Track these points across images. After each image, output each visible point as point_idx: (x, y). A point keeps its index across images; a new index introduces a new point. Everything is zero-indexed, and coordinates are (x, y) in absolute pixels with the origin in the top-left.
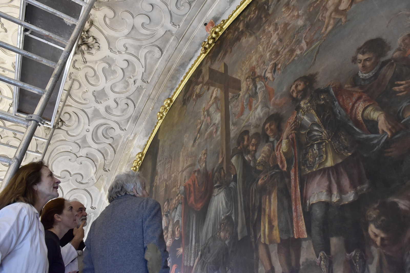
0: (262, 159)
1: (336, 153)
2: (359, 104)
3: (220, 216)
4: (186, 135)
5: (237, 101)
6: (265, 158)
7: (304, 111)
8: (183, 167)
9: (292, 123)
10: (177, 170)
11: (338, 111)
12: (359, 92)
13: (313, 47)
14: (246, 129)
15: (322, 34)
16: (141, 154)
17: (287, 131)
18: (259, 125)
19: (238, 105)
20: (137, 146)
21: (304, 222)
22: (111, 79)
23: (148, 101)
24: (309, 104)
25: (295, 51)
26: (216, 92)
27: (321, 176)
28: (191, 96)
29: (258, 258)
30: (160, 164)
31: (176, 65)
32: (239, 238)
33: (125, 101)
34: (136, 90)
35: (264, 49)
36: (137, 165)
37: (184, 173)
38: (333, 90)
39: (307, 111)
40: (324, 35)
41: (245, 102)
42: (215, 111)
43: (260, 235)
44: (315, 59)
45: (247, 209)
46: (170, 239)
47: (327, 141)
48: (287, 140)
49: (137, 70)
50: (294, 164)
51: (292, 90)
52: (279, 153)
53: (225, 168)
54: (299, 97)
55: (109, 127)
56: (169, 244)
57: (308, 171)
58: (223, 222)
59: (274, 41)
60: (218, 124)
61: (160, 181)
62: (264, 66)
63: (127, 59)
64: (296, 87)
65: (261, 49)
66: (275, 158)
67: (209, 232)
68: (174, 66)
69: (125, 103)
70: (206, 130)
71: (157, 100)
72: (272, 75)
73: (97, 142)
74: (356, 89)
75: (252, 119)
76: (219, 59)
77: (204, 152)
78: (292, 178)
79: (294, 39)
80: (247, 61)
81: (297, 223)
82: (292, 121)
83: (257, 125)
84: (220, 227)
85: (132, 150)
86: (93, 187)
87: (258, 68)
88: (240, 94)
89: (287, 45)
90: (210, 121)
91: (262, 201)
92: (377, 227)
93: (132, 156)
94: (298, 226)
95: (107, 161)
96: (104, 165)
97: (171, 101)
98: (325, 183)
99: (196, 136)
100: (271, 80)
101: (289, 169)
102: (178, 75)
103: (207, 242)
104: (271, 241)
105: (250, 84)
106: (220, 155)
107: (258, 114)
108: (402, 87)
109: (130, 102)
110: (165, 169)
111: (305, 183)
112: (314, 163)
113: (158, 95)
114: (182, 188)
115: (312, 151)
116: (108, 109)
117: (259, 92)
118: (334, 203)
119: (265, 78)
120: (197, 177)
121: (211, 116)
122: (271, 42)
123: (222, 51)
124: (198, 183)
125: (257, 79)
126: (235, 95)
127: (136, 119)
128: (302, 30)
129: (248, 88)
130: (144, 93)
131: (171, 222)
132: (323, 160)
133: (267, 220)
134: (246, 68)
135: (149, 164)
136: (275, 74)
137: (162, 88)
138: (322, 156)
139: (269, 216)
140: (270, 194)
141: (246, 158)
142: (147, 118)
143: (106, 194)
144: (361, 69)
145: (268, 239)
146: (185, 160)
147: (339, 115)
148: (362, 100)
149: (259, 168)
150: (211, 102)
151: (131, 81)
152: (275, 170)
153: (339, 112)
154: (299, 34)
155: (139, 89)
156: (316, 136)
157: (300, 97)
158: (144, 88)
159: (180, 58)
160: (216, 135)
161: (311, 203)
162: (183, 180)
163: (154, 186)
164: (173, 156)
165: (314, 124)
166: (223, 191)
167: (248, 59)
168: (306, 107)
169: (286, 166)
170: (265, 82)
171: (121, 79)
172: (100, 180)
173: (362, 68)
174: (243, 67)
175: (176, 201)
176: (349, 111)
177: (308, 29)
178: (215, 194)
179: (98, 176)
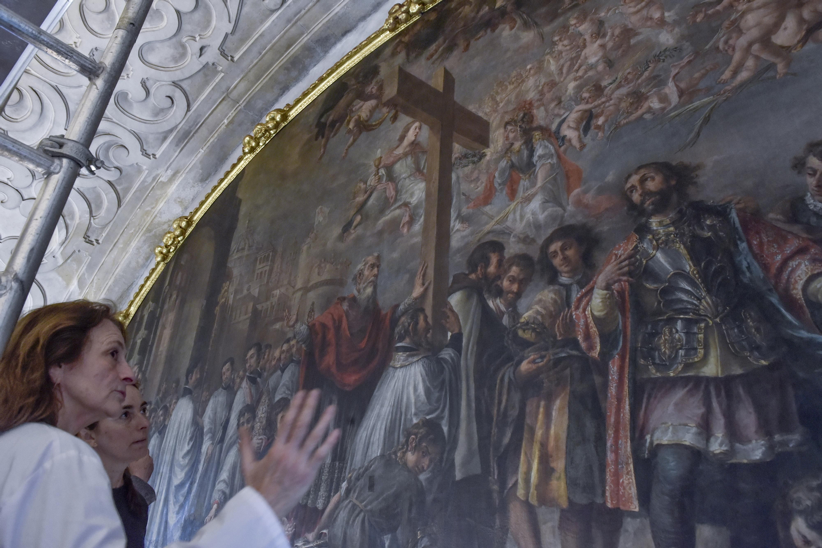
0: (536, 318)
1: (730, 352)
2: (800, 263)
3: (409, 417)
4: (321, 209)
5: (475, 169)
6: (542, 316)
7: (657, 241)
8: (308, 281)
9: (623, 257)
11: (745, 264)
12: (802, 238)
14: (495, 239)
15: (723, 84)
16: (187, 222)
17: (607, 272)
18: (533, 240)
19: (478, 178)
23: (224, 103)
24: (672, 229)
26: (417, 131)
27: (687, 392)
30: (241, 257)
31: (308, 36)
32: (459, 475)
36: (171, 244)
37: (312, 295)
38: (738, 216)
39: (666, 242)
40: (729, 87)
41: (497, 175)
42: (411, 175)
43: (516, 482)
44: (698, 135)
47: (711, 322)
48: (605, 292)
50: (619, 348)
51: (628, 185)
52: (581, 315)
53: (429, 311)
54: (648, 205)
55: (116, 143)
57: (655, 373)
58: (417, 430)
59: (593, 60)
60: (417, 207)
61: (238, 297)
62: (559, 109)
64: (643, 181)
65: (553, 66)
66: (570, 324)
67: (373, 444)
70: (382, 212)
71: (244, 106)
72: (579, 137)
74: (796, 229)
75: (515, 220)
76: (432, 56)
77: (371, 259)
78: (613, 378)
79: (645, 70)
80: (510, 83)
81: (617, 476)
82: (623, 254)
83: (527, 237)
84: (407, 440)
85: (160, 206)
87: (542, 108)
88: (486, 155)
89: (626, 79)
90: (393, 193)
92: (811, 527)
94: (617, 484)
96: (88, 229)
97: (284, 118)
98: (696, 409)
100: (575, 148)
101: (606, 355)
102: (307, 61)
103: (366, 464)
104: (545, 500)
105: (515, 138)
106: (418, 281)
107: (533, 214)
110: (254, 272)
111: (646, 396)
112: (673, 359)
114: (302, 329)
115: (671, 332)
117: (539, 165)
118: (715, 455)
119: (557, 137)
120: (347, 313)
121: (397, 181)
122: (582, 58)
123: (441, 40)
124: (350, 327)
125: (537, 134)
126: (470, 152)
127: (186, 137)
128: (671, 57)
129: (508, 147)
131: (264, 397)
132: (696, 360)
133: (537, 452)
134: (507, 97)
136: (588, 136)
138: (695, 349)
139: (544, 445)
140: (549, 400)
141: (491, 304)
142: (211, 141)
144: (813, 190)
145: (535, 494)
146: (316, 265)
147: (748, 274)
148: (808, 257)
149: (527, 335)
150: (400, 151)
152: (569, 351)
153: (748, 268)
154: (662, 65)
156: (685, 304)
157: (651, 207)
158: (220, 69)
160: (408, 230)
161: (655, 443)
163: (218, 302)
164: (280, 249)
165: (682, 275)
166: (420, 363)
167: (513, 80)
168: (663, 231)
169: (598, 348)
170: (557, 147)
174: (497, 93)
175: (282, 352)
176: (773, 271)
178: (396, 363)
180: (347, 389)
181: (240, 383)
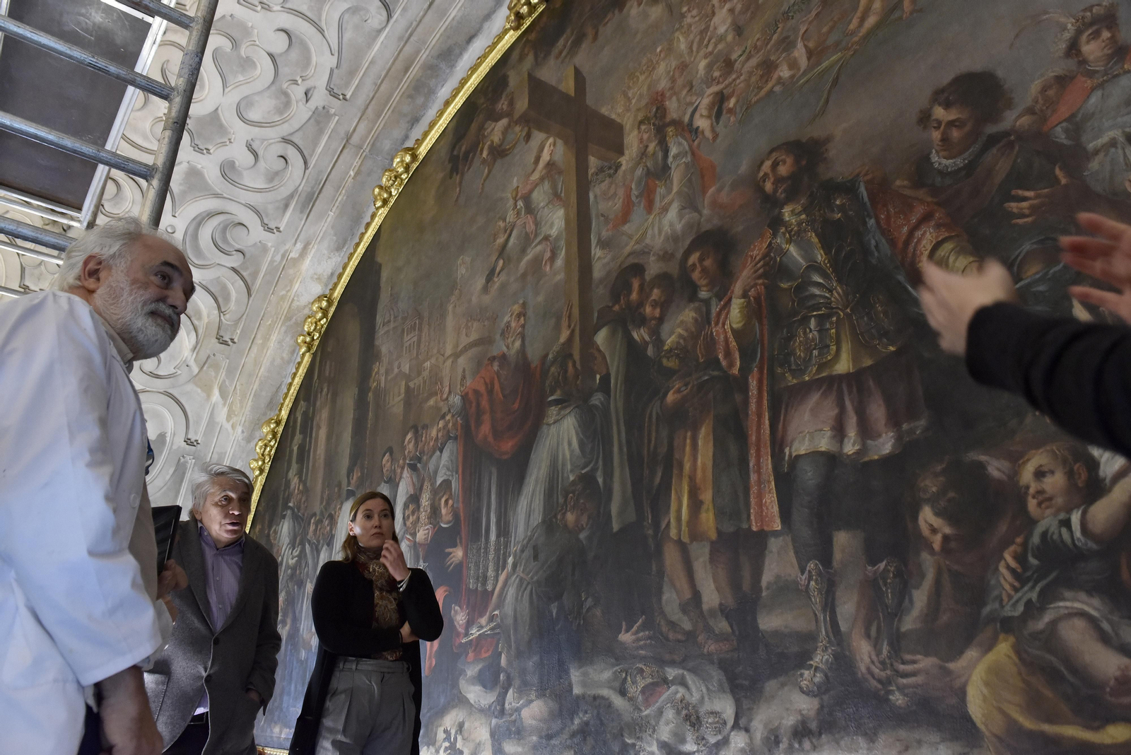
0: (678, 343)
1: (861, 344)
2: (925, 232)
3: (565, 475)
4: (462, 259)
5: (611, 183)
6: (685, 339)
7: (790, 233)
8: (457, 346)
9: (758, 258)
10: (439, 352)
11: (873, 242)
12: (927, 203)
13: (825, 65)
14: (636, 261)
15: (851, 34)
16: (328, 301)
17: (744, 277)
18: (672, 255)
19: (615, 193)
20: (312, 278)
21: (775, 495)
22: (237, 84)
23: (346, 151)
24: (803, 216)
25: (776, 67)
26: (552, 148)
27: (822, 394)
28: (475, 148)
29: (661, 573)
30: (388, 332)
31: (427, 52)
32: (616, 527)
33: (279, 149)
34: (310, 119)
35: (691, 48)
36: (314, 330)
37: (462, 361)
38: (866, 189)
39: (798, 233)
40: (856, 39)
41: (633, 186)
42: (549, 202)
43: (669, 522)
44: (827, 101)
45: (635, 462)
46: (426, 525)
47: (842, 314)
48: (743, 300)
49: (314, 59)
50: (757, 360)
51: (761, 174)
52: (721, 331)
53: (577, 356)
54: (781, 195)
55: (232, 222)
56: (424, 537)
57: (792, 381)
58: (573, 488)
59: (722, 30)
60: (557, 238)
61: (389, 378)
62: (691, 95)
63: (286, 26)
64: (775, 165)
65: (683, 46)
66: (711, 343)
67: (534, 510)
68: (424, 56)
69: (279, 154)
70: (523, 251)
71: (369, 151)
72: (712, 124)
73: (197, 262)
74: (921, 193)
75: (653, 236)
76: (561, 53)
77: (517, 308)
78: (753, 394)
79: (775, 32)
80: (641, 74)
81: (760, 496)
82: (758, 254)
83: (666, 253)
84: (566, 501)
85: (296, 288)
86: (189, 387)
87: (674, 98)
88: (621, 165)
89: (755, 47)
90: (533, 227)
91: (676, 444)
92: (938, 514)
93: (298, 303)
94: (760, 505)
95: (227, 316)
96: (219, 328)
97: (414, 157)
98: (830, 412)
99: (493, 265)
100: (708, 139)
101: (745, 370)
102: (432, 83)
103: (529, 534)
104: (695, 536)
105: (649, 140)
106: (565, 323)
107: (670, 226)
108: (1025, 204)
109: (292, 153)
110: (402, 346)
111: (784, 407)
112: (807, 361)
113: (375, 136)
114: (456, 400)
115: (805, 333)
116: (228, 170)
117: (673, 167)
118: (848, 456)
119: (690, 130)
120: (498, 373)
121: (536, 212)
122: (711, 29)
123: (569, 31)
124: (502, 389)
125: (670, 130)
126: (606, 164)
127: (309, 201)
128: (799, 12)
129: (643, 150)
130: (332, 127)
131: (426, 484)
132: (829, 358)
133: (686, 487)
134: (639, 92)
135: (353, 329)
136: (721, 123)
137: (386, 117)
138: (828, 346)
139: (692, 479)
140: (695, 430)
141: (635, 335)
142: (339, 199)
143: (225, 404)
144: (938, 145)
145: (687, 532)
146: (463, 326)
147: (876, 254)
148: (933, 223)
149: (670, 363)
150: (536, 176)
151: (297, 92)
152: (711, 372)
153: (877, 246)
154: (791, 23)
155: (321, 117)
156: (818, 298)
157: (783, 196)
158: (332, 113)
160: (551, 267)
161: (794, 454)
162: (459, 378)
163: (371, 388)
164: (426, 314)
165: (813, 267)
166: (573, 414)
167: (644, 69)
168: (795, 221)
169: (738, 363)
170: (691, 143)
171: (266, 86)
172: (207, 368)
173: (940, 143)
174: (629, 88)
175: (439, 431)
176: (900, 245)
177: (814, 13)
178: (550, 420)
179: (203, 357)
180: (505, 457)
181: (402, 473)
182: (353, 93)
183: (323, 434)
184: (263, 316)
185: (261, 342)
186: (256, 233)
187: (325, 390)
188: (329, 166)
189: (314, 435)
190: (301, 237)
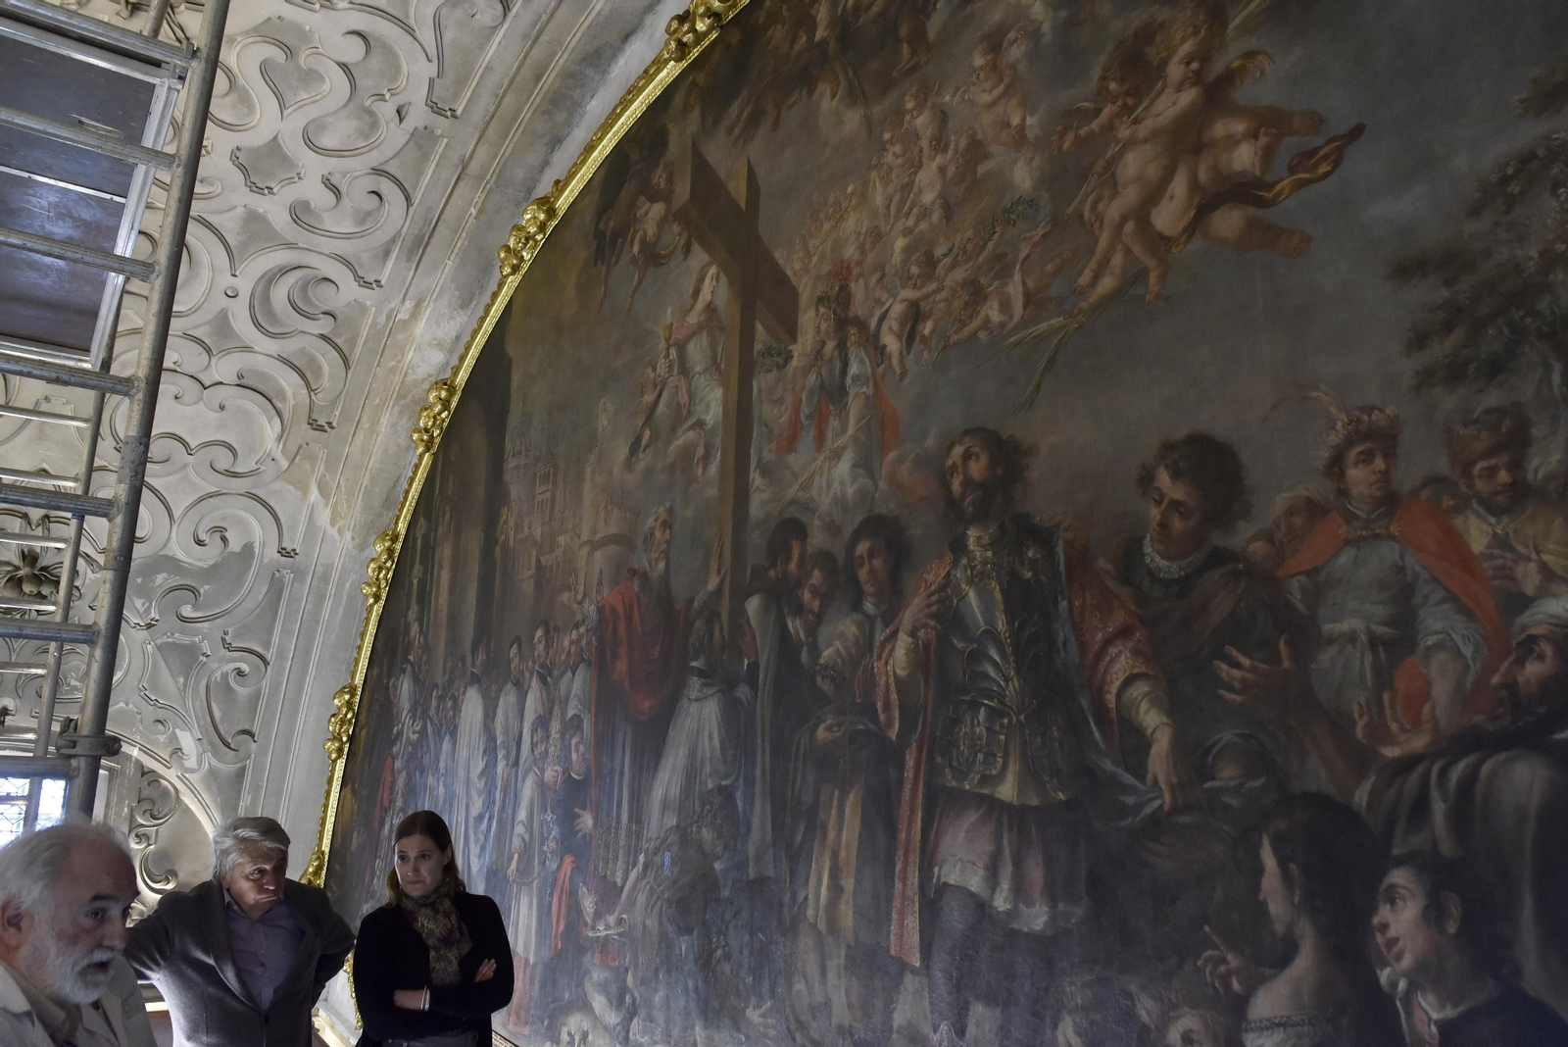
0: (835, 661)
2: (1120, 652)
3: (704, 777)
4: (605, 403)
5: (778, 379)
6: (843, 660)
7: (972, 570)
8: (594, 531)
9: (933, 587)
10: (574, 528)
12: (1129, 610)
13: (1043, 326)
15: (1079, 294)
16: (447, 390)
18: (839, 530)
20: (430, 344)
21: (917, 922)
22: (300, 104)
23: (461, 184)
24: (989, 554)
26: (714, 283)
27: (981, 816)
30: (517, 467)
31: (565, 56)
32: (752, 873)
33: (371, 182)
34: (407, 143)
35: (888, 207)
36: (432, 426)
37: (599, 556)
39: (982, 575)
41: (804, 398)
42: (706, 369)
43: (807, 896)
44: (1038, 388)
47: (1015, 718)
48: (910, 640)
49: (405, 68)
51: (950, 462)
52: (883, 670)
55: (315, 278)
56: (553, 779)
59: (928, 198)
60: (713, 431)
61: (519, 537)
62: (882, 289)
63: (359, 27)
64: (966, 457)
65: (879, 197)
67: (668, 806)
68: (560, 61)
69: (370, 190)
71: (495, 183)
72: (901, 352)
73: (271, 330)
74: (1125, 592)
77: (662, 513)
78: (908, 776)
79: (990, 238)
80: (826, 219)
81: (902, 913)
82: (934, 582)
84: (702, 811)
85: (409, 357)
86: (279, 485)
87: (862, 282)
90: (686, 398)
94: (901, 925)
95: (320, 395)
96: (311, 409)
97: (551, 212)
98: (986, 844)
99: (638, 431)
102: (577, 94)
103: (662, 834)
106: (714, 564)
109: (386, 187)
111: (938, 811)
112: (970, 764)
113: (501, 163)
114: (591, 609)
115: (972, 724)
116: (300, 213)
118: (998, 913)
119: (875, 346)
120: (638, 597)
121: (691, 376)
122: (916, 188)
124: (642, 622)
125: (853, 333)
126: (775, 345)
127: (418, 246)
128: (1023, 218)
129: (818, 347)
130: (440, 151)
131: (556, 707)
132: (994, 772)
137: (515, 139)
138: (994, 755)
139: (835, 854)
140: (843, 791)
141: (790, 625)
142: (459, 245)
143: (327, 505)
145: (824, 919)
146: (602, 506)
147: (1063, 654)
148: (1131, 644)
149: (824, 685)
150: (694, 318)
151: (386, 110)
152: (866, 722)
155: (422, 140)
157: (970, 509)
158: (438, 134)
159: (583, 34)
160: (703, 472)
161: (943, 880)
162: (595, 581)
163: (497, 541)
164: (562, 464)
165: (993, 635)
167: (830, 211)
168: (980, 556)
169: (897, 726)
170: (875, 367)
171: (341, 104)
172: (300, 460)
174: (810, 234)
175: (572, 643)
179: (293, 447)
180: (641, 718)
181: (530, 680)
182: (465, 108)
183: (445, 576)
184: (368, 394)
185: (368, 426)
186: (349, 291)
187: (448, 515)
188: (441, 201)
189: (435, 574)
190: (410, 293)
